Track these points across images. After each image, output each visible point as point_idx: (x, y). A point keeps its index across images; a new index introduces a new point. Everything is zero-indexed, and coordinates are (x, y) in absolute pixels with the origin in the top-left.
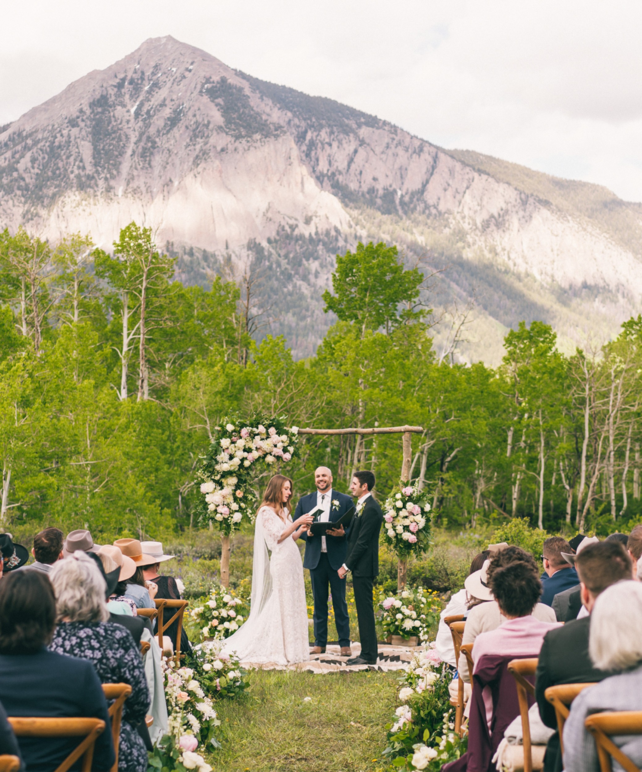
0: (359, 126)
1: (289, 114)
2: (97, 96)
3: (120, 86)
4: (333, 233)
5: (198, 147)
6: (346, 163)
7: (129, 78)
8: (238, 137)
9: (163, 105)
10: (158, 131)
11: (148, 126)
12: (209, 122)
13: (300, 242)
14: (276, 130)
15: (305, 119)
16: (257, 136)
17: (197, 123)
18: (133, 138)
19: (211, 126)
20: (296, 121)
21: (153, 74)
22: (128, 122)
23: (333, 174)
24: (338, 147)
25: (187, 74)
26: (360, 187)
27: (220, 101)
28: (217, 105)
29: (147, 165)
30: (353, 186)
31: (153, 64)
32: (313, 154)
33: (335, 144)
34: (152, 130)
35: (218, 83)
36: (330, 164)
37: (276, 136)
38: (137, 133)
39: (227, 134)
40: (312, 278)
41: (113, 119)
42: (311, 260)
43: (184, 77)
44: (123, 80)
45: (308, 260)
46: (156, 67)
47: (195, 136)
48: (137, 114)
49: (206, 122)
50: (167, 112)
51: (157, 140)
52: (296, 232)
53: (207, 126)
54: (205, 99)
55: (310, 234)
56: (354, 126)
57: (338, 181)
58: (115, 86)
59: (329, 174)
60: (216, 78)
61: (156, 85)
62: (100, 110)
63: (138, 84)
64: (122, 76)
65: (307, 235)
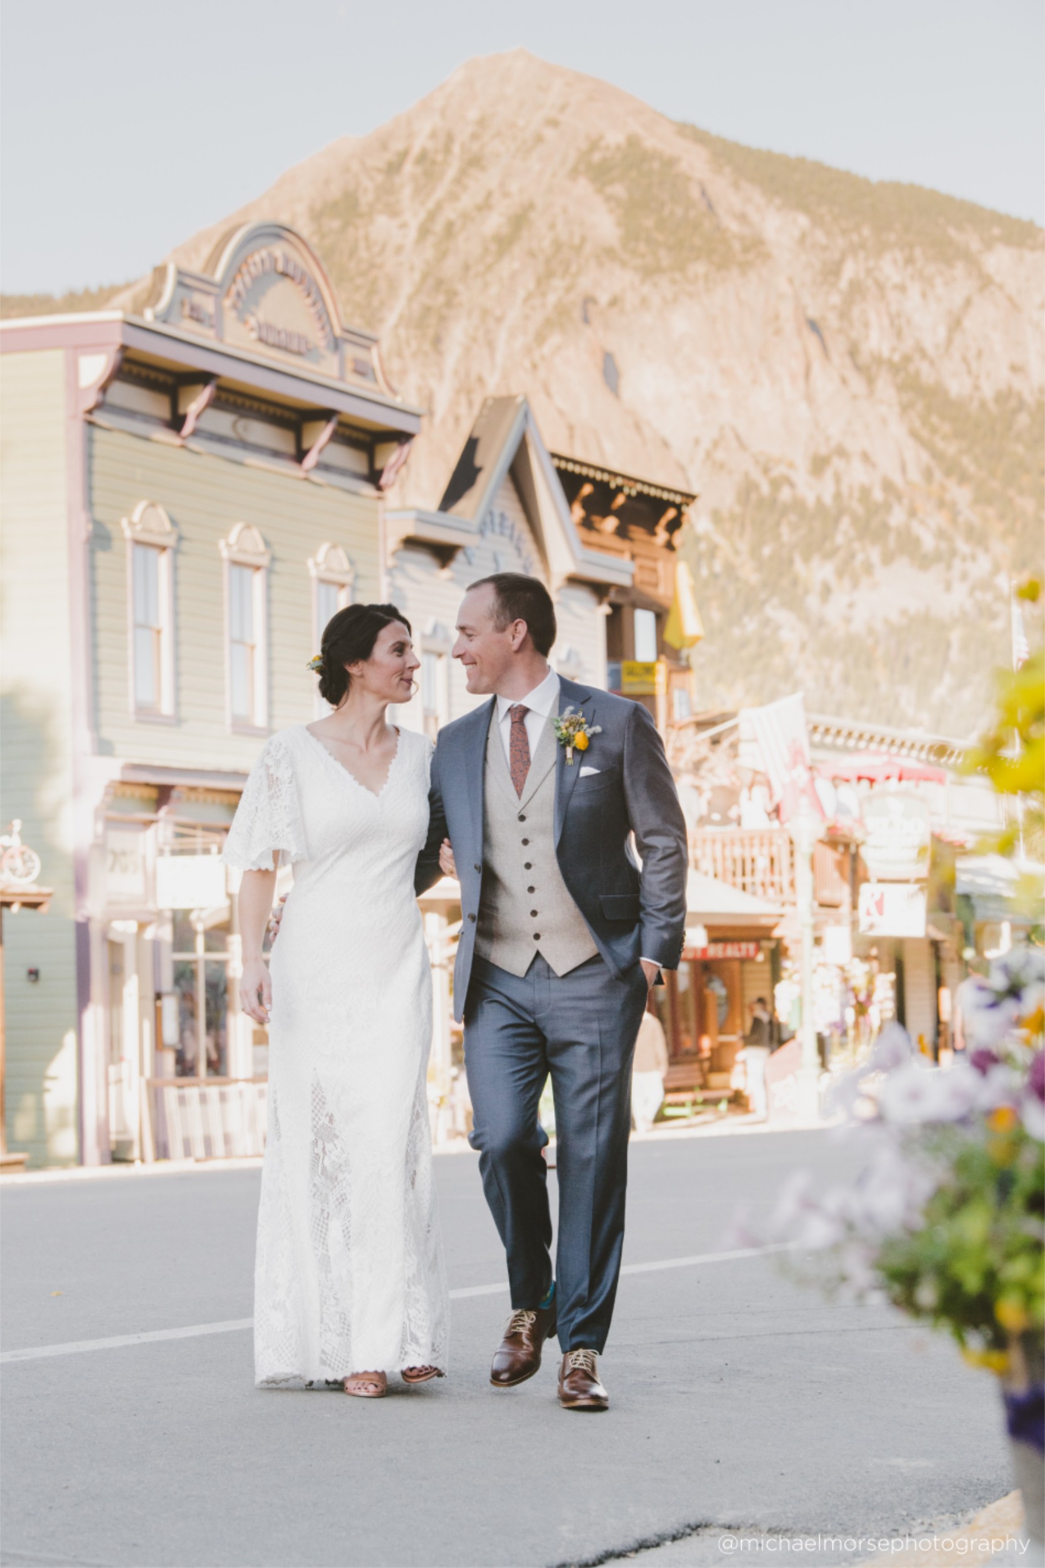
0: (988, 245)
1: (803, 220)
2: (335, 191)
3: (393, 168)
4: (878, 495)
5: (552, 299)
6: (942, 332)
7: (416, 151)
8: (649, 272)
9: (485, 206)
10: (467, 268)
11: (442, 256)
12: (583, 239)
13: (793, 517)
14: (746, 250)
15: (844, 232)
16: (699, 268)
17: (558, 245)
18: (406, 288)
19: (588, 249)
20: (820, 236)
21: (475, 137)
22: (399, 249)
23: (907, 359)
24: (924, 295)
25: (549, 133)
26: (977, 387)
27: (618, 190)
28: (609, 199)
29: (427, 347)
30: (957, 386)
31: (473, 114)
32: (856, 312)
33: (914, 290)
34: (451, 267)
35: (618, 148)
36: (899, 334)
37: (744, 267)
38: (417, 276)
39: (623, 264)
40: (813, 601)
41: (362, 245)
42: (816, 561)
43: (539, 139)
44: (404, 155)
45: (807, 559)
46: (482, 122)
47: (550, 274)
48: (424, 231)
49: (577, 240)
50: (494, 222)
51: (460, 287)
52: (785, 494)
53: (578, 249)
54: (583, 186)
55: (819, 501)
56: (975, 245)
57: (917, 374)
58: (379, 170)
59: (896, 358)
60: (615, 138)
61: (475, 162)
62: (336, 224)
63: (434, 163)
64: (398, 146)
65: (811, 500)
